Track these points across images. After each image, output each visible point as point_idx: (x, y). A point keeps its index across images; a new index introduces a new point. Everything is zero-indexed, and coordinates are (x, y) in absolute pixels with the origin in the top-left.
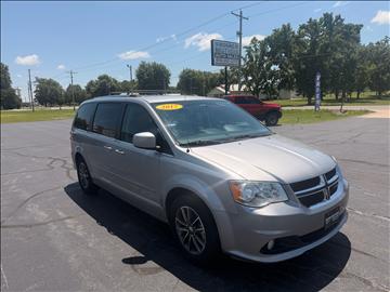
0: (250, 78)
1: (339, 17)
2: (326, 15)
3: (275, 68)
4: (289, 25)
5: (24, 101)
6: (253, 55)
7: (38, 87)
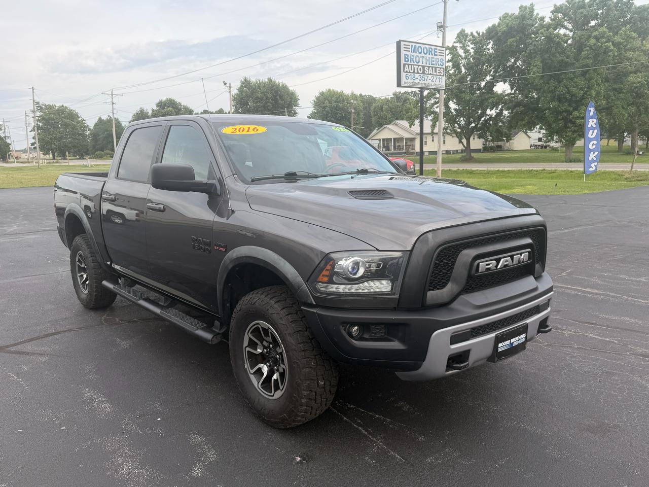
4: (531, 6)
7: (42, 119)
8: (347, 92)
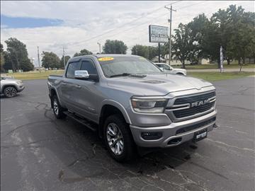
0: (178, 50)
1: (240, 8)
2: (231, 6)
3: (195, 43)
4: (203, 14)
5: (35, 66)
6: (181, 34)
7: (44, 57)
8: (143, 45)
